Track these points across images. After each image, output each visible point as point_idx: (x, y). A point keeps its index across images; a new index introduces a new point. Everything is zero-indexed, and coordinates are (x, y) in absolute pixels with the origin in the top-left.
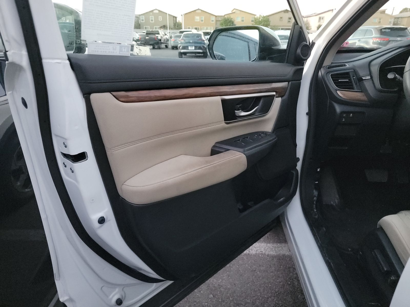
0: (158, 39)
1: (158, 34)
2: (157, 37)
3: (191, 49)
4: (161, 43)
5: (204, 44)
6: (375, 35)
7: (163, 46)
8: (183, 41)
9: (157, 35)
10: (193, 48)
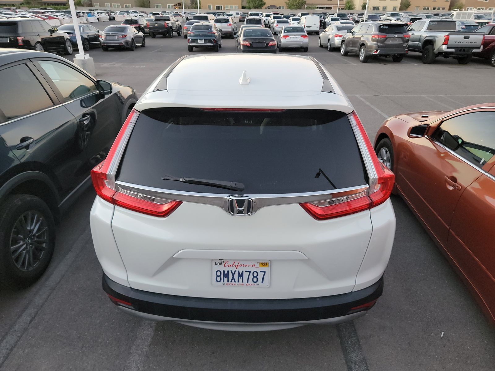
0: (169, 26)
1: (169, 20)
2: (168, 24)
3: (201, 42)
4: (173, 31)
5: (215, 36)
6: (374, 31)
7: (175, 34)
8: (192, 34)
9: (167, 22)
10: (203, 41)
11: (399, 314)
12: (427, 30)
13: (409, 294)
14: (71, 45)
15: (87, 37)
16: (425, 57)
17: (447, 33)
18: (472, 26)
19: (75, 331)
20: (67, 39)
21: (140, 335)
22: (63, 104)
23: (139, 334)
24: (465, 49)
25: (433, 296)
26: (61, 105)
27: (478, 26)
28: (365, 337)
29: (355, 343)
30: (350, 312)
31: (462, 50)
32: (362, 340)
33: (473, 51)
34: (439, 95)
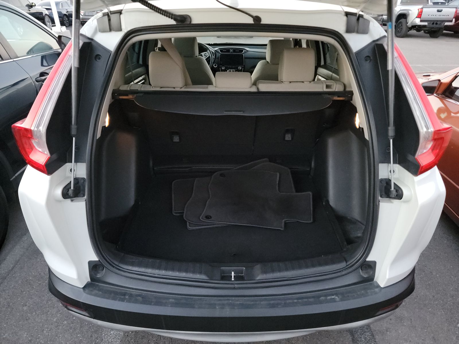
11: (416, 300)
12: (401, 3)
13: (423, 275)
14: (50, 21)
15: (66, 13)
16: (398, 31)
17: (421, 7)
18: (440, 3)
19: (26, 333)
20: (46, 14)
21: (106, 337)
22: (15, 60)
23: (105, 335)
24: (437, 22)
25: (451, 277)
26: (12, 60)
27: (445, 3)
28: (380, 332)
29: (369, 340)
30: (378, 314)
31: (435, 23)
32: (378, 336)
33: (445, 24)
34: (417, 65)
